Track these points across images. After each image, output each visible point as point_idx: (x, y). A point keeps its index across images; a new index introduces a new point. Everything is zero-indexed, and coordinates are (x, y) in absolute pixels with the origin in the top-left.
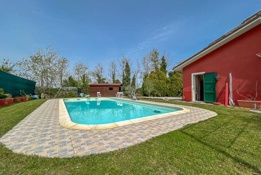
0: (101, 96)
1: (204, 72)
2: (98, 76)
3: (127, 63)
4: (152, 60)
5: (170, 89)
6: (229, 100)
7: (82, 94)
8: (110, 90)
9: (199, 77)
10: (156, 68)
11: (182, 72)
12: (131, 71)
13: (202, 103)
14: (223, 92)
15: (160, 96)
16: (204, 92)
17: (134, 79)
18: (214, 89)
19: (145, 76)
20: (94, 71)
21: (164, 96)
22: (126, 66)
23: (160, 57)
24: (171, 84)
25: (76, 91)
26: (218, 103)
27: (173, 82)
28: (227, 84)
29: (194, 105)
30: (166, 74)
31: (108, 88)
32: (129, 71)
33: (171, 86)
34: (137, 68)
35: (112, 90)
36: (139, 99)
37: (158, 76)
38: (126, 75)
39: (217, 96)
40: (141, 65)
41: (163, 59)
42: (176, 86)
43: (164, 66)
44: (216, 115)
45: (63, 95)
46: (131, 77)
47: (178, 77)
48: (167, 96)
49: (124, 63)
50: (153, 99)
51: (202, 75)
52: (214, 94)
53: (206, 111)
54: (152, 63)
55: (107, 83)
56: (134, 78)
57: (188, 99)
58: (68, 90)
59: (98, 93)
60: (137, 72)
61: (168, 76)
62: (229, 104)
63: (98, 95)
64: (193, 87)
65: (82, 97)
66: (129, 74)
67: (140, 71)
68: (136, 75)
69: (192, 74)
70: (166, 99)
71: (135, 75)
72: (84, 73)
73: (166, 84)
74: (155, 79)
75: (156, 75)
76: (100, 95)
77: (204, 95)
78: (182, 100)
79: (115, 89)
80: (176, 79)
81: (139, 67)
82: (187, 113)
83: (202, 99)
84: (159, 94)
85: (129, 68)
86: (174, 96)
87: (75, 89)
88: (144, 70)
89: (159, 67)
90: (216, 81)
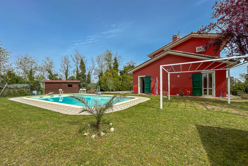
2: (50, 72)
3: (82, 60)
4: (106, 59)
5: (122, 85)
6: (156, 92)
7: (35, 92)
8: (69, 86)
9: (142, 78)
10: (110, 67)
11: (132, 74)
12: (86, 68)
13: (144, 94)
14: (153, 88)
15: (114, 90)
16: (145, 87)
17: (89, 76)
18: (150, 86)
19: (100, 73)
20: (42, 65)
21: (117, 91)
22: (81, 63)
23: (113, 58)
24: (122, 81)
25: (29, 88)
26: (151, 94)
27: (124, 79)
28: (155, 83)
29: (140, 96)
30: (118, 72)
31: (67, 85)
32: (84, 68)
33: (122, 83)
34: (91, 65)
35: (72, 86)
36: (102, 94)
37: (113, 74)
38: (80, 71)
39: (151, 90)
40: (96, 63)
41: (115, 60)
42: (126, 82)
43: (116, 66)
44: (150, 99)
45: (10, 93)
46: (86, 74)
47: (127, 75)
48: (120, 90)
49: (77, 59)
50: (112, 93)
51: (144, 77)
52: (150, 89)
53: (146, 98)
54: (106, 62)
55: (60, 79)
56: (89, 74)
57: (136, 92)
58: (17, 88)
59: (60, 90)
60: (91, 69)
61: (119, 74)
62: (156, 94)
63: (60, 92)
64: (139, 84)
65: (36, 95)
66: (85, 71)
67: (95, 68)
68: (91, 72)
69: (139, 76)
70: (122, 93)
71: (89, 72)
72: (30, 68)
73: (118, 81)
74: (110, 77)
75: (111, 74)
76: (63, 92)
77: (145, 89)
78: (133, 93)
79: (74, 86)
80: (126, 77)
81: (93, 64)
82: (138, 100)
83: (143, 92)
84: (114, 89)
85: (84, 65)
86: (124, 91)
87: (27, 86)
88: (99, 68)
89: (112, 66)
90: (151, 82)
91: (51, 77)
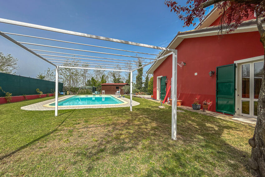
0: (105, 94)
1: (162, 76)
7: (96, 92)
16: (161, 92)
18: (165, 90)
28: (170, 86)
31: (115, 87)
32: (141, 71)
45: (82, 92)
52: (165, 94)
57: (155, 97)
59: (103, 91)
64: (157, 87)
66: (141, 74)
69: (158, 77)
90: (166, 84)
91: (115, 80)
